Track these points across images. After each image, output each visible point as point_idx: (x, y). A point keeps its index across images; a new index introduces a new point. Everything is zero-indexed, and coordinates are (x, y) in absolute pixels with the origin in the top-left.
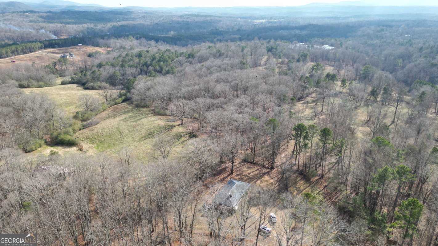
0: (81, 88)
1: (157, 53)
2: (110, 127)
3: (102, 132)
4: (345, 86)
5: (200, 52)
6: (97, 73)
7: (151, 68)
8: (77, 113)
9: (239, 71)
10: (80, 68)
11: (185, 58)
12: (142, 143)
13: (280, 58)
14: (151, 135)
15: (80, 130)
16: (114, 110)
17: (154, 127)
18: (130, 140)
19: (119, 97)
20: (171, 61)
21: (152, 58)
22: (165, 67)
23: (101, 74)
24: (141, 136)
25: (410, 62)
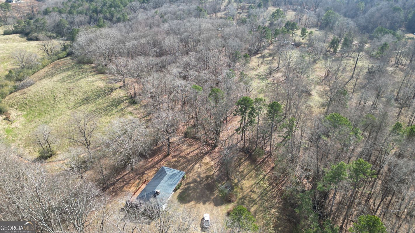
0: (24, 39)
2: (44, 90)
3: (34, 96)
4: (305, 36)
6: (41, 22)
7: (101, 15)
8: (11, 71)
9: (193, 19)
10: (27, 14)
11: (138, 3)
13: (241, 2)
14: (87, 100)
15: (11, 93)
16: (53, 68)
17: (92, 89)
18: (63, 106)
19: (63, 51)
20: (124, 7)
21: (103, 3)
22: (116, 14)
23: (45, 23)
24: (76, 101)
25: (372, 6)
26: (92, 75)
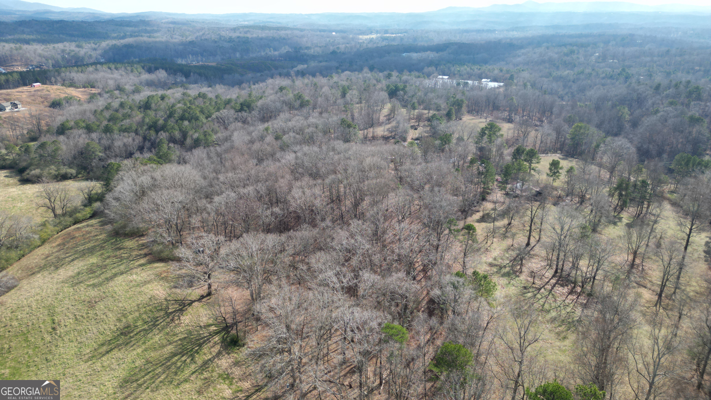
0: (14, 180)
2: (35, 305)
3: (11, 319)
4: (557, 174)
5: (263, 99)
6: (50, 149)
7: (163, 135)
11: (232, 112)
12: (98, 365)
13: (414, 109)
14: (125, 335)
16: (62, 246)
20: (207, 118)
21: (168, 112)
22: (191, 133)
24: (102, 337)
25: (646, 115)
26: (141, 265)
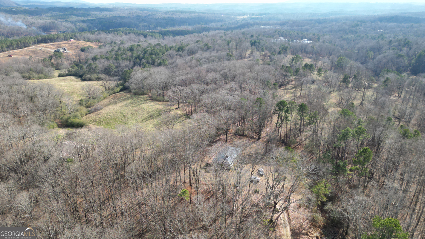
0: (79, 80)
1: (148, 47)
2: (114, 112)
4: (321, 74)
5: (189, 45)
6: (94, 66)
7: (144, 61)
8: (81, 100)
9: (226, 62)
10: (74, 62)
11: (175, 51)
12: (145, 123)
13: (263, 51)
15: (86, 114)
16: (114, 98)
17: (153, 110)
18: (134, 121)
19: (117, 87)
20: (162, 54)
21: (143, 52)
22: (157, 60)
23: (96, 67)
25: (380, 54)
26: (150, 102)
